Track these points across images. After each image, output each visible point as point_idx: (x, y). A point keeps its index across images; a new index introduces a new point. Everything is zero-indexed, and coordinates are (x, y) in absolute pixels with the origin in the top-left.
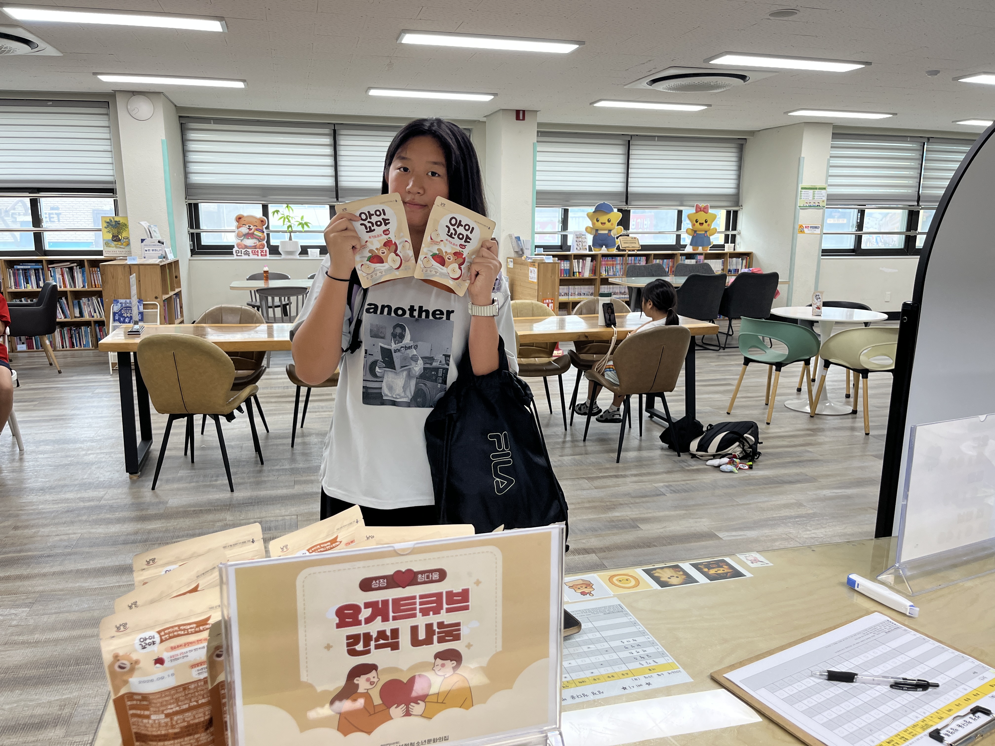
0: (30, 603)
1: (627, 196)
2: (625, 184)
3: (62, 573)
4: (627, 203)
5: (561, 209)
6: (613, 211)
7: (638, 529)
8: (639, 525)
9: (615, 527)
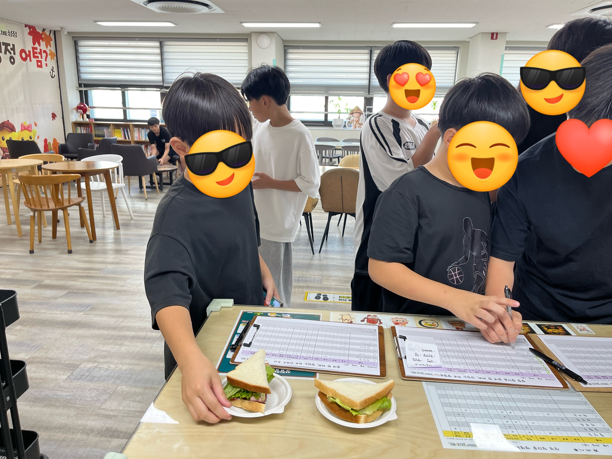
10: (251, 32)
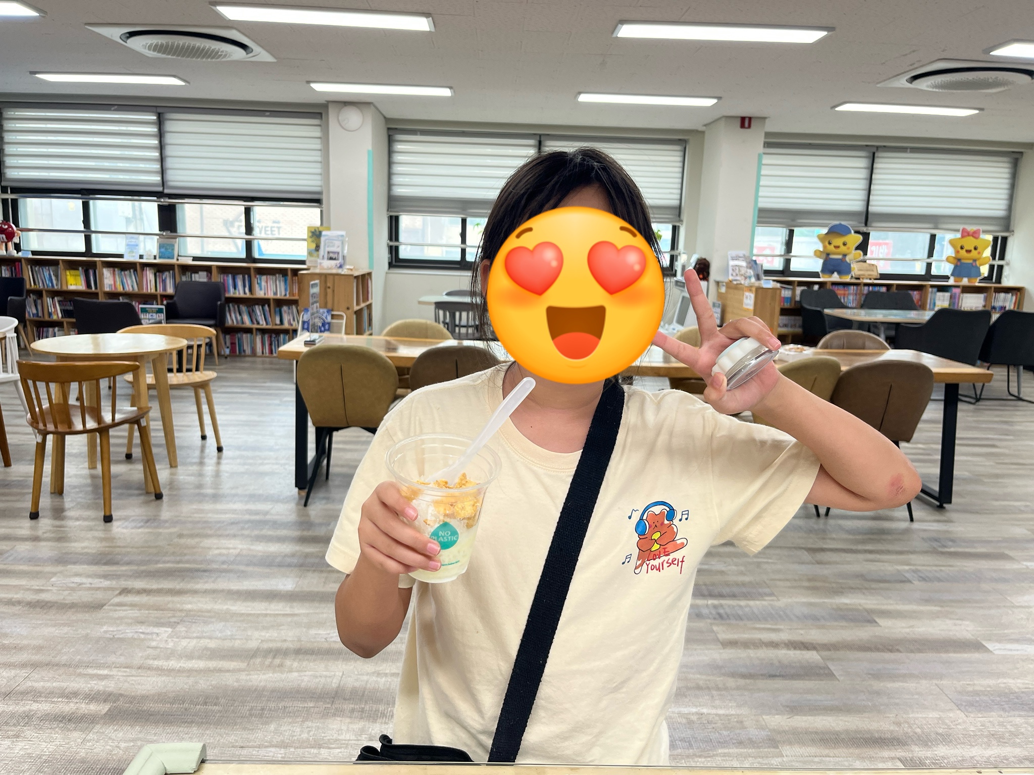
0: (175, 622)
1: (867, 217)
2: (865, 203)
3: (214, 591)
4: (866, 224)
5: (785, 230)
6: (850, 232)
7: (875, 624)
8: (877, 620)
9: (843, 618)
10: (328, 102)
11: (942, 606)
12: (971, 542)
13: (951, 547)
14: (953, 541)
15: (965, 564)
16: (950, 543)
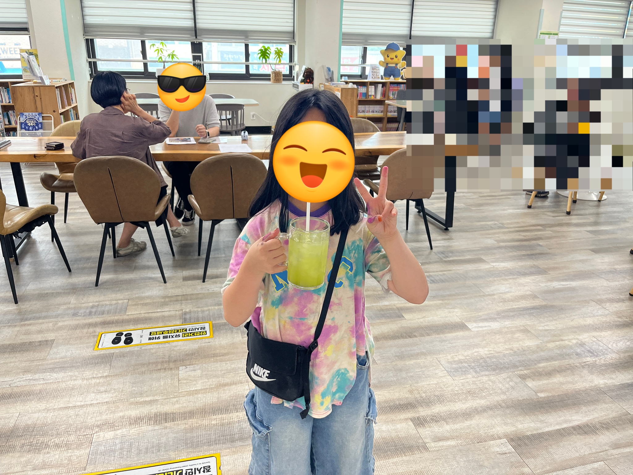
1: (410, 38)
2: (409, 29)
5: (361, 47)
6: (399, 49)
8: (403, 315)
11: (442, 300)
12: (462, 252)
13: (451, 257)
14: (452, 252)
15: (458, 268)
16: (450, 254)
